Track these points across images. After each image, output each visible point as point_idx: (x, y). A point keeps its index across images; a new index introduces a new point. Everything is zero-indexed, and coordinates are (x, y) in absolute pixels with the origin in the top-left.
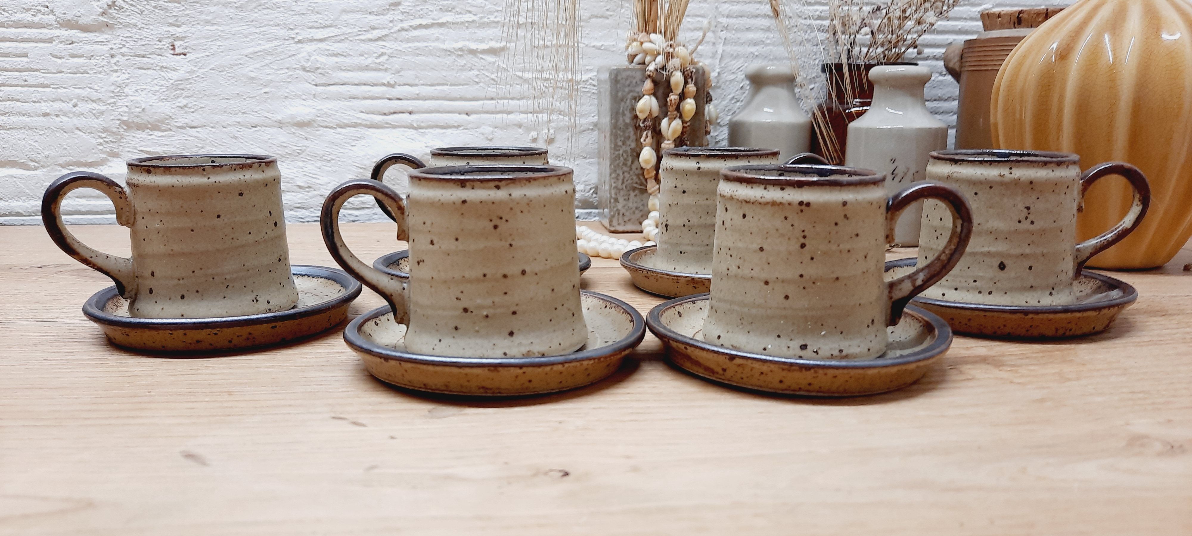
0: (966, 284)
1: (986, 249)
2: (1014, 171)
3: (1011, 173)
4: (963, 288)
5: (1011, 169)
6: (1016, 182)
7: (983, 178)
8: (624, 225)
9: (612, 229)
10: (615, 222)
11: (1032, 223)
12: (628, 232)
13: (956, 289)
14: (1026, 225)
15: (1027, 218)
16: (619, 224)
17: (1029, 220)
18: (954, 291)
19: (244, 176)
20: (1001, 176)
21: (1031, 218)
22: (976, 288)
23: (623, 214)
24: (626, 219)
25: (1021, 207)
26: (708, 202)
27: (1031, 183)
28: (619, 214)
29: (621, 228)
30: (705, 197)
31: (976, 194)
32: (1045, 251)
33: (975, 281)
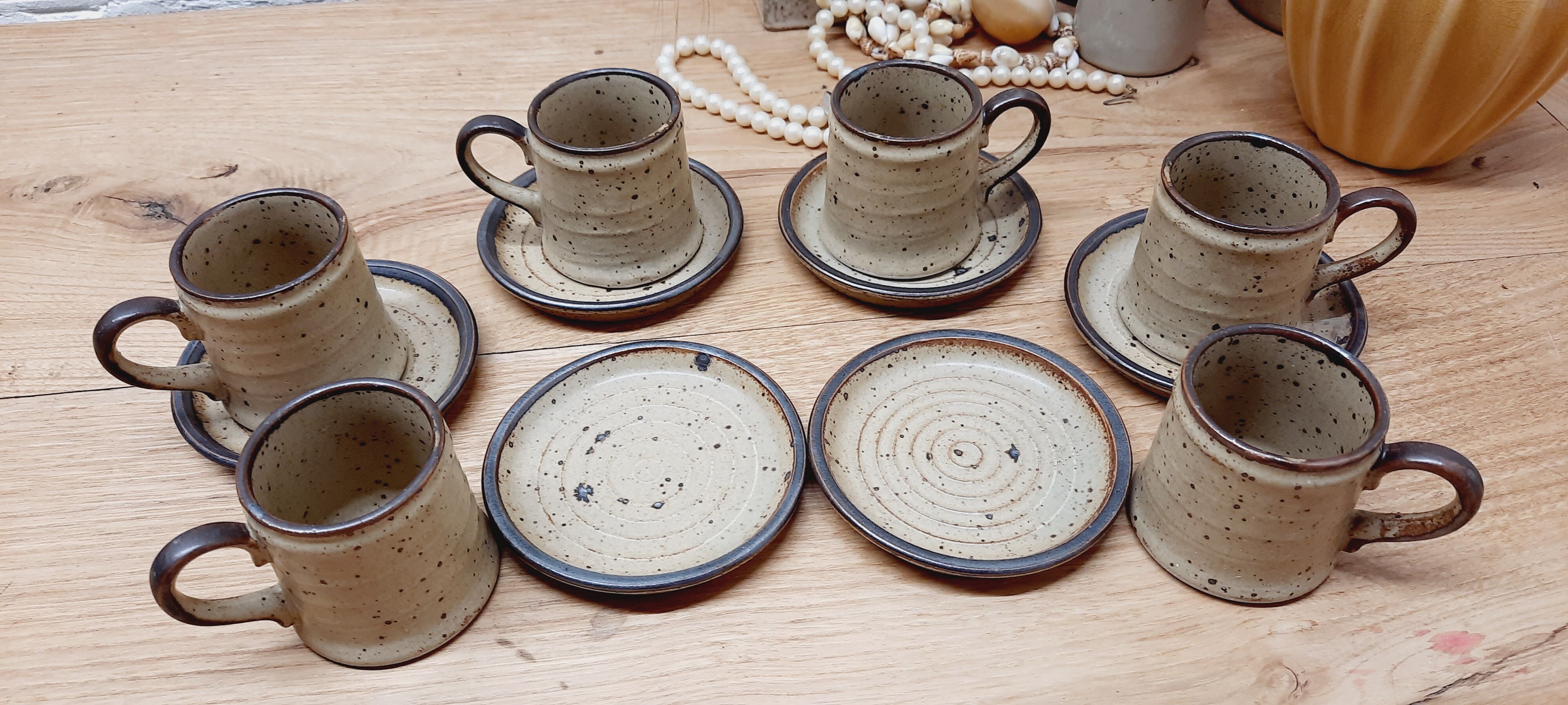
0: (1174, 336)
1: (1202, 310)
2: (1249, 242)
3: (1246, 244)
4: (1170, 338)
5: (1247, 239)
6: (1251, 255)
7: (1212, 242)
8: (784, 21)
9: (768, 26)
10: (771, 18)
11: (1260, 291)
12: (788, 29)
13: (1162, 336)
14: (1253, 293)
15: (1254, 287)
16: (777, 21)
17: (1257, 289)
18: (1161, 338)
19: (320, 285)
20: (1234, 245)
21: (1259, 286)
22: (1184, 342)
23: (782, 8)
24: (786, 13)
25: (1250, 276)
26: (885, 193)
27: (1268, 255)
28: (776, 8)
29: (779, 25)
30: (883, 187)
31: (1202, 254)
32: (1269, 314)
33: (1184, 336)
